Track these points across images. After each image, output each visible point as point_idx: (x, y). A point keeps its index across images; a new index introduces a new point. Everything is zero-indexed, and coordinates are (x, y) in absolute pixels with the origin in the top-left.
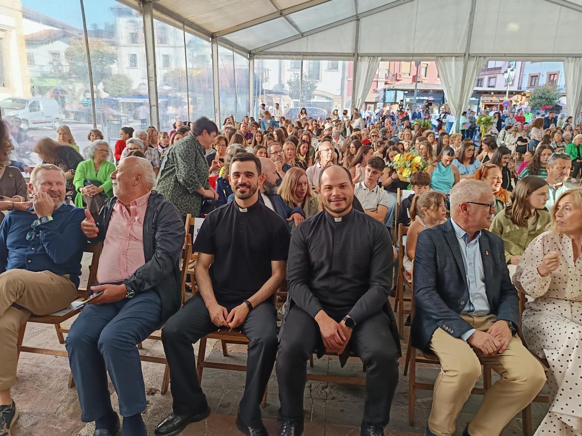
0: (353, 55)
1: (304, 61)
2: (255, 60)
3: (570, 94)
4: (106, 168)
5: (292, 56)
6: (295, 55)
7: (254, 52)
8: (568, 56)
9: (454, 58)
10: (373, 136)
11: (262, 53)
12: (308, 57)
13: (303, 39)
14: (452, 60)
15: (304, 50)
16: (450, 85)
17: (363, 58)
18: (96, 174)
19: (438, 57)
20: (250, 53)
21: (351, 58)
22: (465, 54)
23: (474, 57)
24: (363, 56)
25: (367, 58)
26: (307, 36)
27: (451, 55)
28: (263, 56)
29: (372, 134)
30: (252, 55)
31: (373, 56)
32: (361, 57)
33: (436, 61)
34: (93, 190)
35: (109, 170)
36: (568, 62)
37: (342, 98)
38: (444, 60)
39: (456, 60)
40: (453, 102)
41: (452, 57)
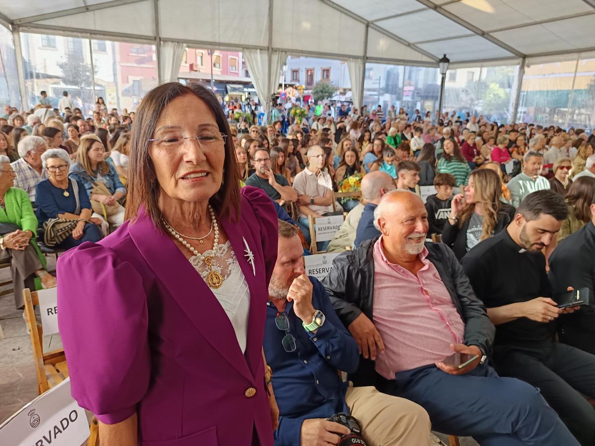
0: (154, 38)
1: (92, 41)
2: (21, 34)
3: (354, 89)
4: (16, 198)
5: (75, 34)
6: (80, 32)
7: (19, 23)
8: (350, 57)
9: (258, 51)
10: (254, 131)
11: (31, 25)
12: (98, 36)
13: (88, 13)
14: (257, 52)
15: (91, 27)
16: (258, 77)
17: (166, 43)
18: (5, 210)
19: (245, 48)
20: (12, 23)
21: (153, 42)
22: (268, 48)
23: (276, 51)
24: (166, 40)
25: (170, 43)
26: (94, 10)
27: (255, 48)
28: (32, 29)
29: (253, 129)
30: (16, 27)
31: (179, 42)
32: (164, 41)
33: (243, 52)
34: (24, 239)
35: (22, 200)
36: (350, 61)
37: (116, 85)
38: (250, 52)
39: (261, 53)
40: (262, 94)
41: (257, 49)
